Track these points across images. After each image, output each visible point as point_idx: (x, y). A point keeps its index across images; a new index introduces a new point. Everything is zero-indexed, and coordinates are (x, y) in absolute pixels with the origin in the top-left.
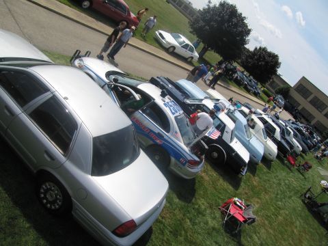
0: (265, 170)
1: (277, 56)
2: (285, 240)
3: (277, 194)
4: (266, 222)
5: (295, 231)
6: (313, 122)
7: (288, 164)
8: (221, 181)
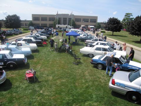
0: (37, 54)
1: (15, 15)
2: (55, 67)
3: (46, 57)
4: (46, 68)
5: (57, 61)
6: (48, 26)
7: (45, 45)
8: (21, 71)
